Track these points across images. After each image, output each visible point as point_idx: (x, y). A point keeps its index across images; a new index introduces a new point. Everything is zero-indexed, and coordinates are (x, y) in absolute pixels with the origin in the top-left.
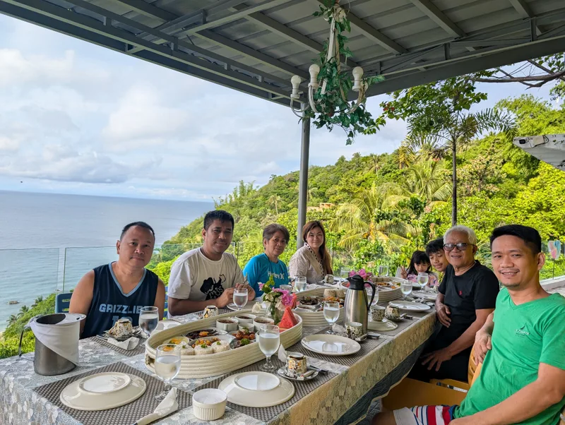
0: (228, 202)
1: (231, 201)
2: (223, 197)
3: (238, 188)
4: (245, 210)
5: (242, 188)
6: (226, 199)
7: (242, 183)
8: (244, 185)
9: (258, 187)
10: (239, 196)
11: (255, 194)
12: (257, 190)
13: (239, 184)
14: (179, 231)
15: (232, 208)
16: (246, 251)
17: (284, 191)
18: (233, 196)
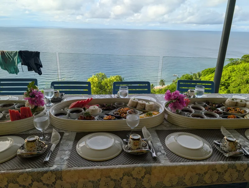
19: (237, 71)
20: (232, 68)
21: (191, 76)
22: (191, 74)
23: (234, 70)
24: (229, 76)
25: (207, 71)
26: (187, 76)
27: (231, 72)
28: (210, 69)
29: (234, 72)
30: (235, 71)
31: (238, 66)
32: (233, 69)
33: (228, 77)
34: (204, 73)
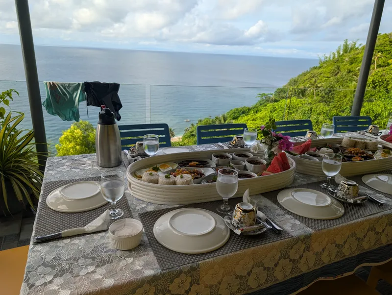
0: (331, 59)
1: (333, 58)
2: (328, 55)
3: (342, 46)
4: (345, 65)
5: (346, 46)
6: (330, 55)
7: (346, 42)
8: (348, 44)
9: (361, 45)
10: (342, 53)
11: (358, 51)
12: (360, 47)
13: (343, 43)
14: (289, 81)
15: (333, 63)
16: (337, 99)
17: (386, 48)
18: (336, 54)
19: (279, 110)
20: (272, 107)
21: (212, 121)
22: (212, 118)
23: (274, 110)
24: (270, 117)
25: (234, 113)
26: (207, 121)
27: (271, 112)
28: (237, 110)
29: (276, 112)
30: (276, 110)
31: (280, 103)
32: (274, 108)
33: (269, 119)
34: (230, 116)
